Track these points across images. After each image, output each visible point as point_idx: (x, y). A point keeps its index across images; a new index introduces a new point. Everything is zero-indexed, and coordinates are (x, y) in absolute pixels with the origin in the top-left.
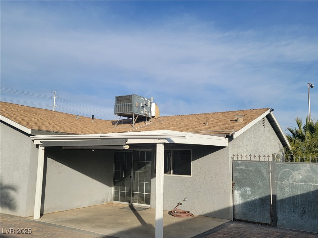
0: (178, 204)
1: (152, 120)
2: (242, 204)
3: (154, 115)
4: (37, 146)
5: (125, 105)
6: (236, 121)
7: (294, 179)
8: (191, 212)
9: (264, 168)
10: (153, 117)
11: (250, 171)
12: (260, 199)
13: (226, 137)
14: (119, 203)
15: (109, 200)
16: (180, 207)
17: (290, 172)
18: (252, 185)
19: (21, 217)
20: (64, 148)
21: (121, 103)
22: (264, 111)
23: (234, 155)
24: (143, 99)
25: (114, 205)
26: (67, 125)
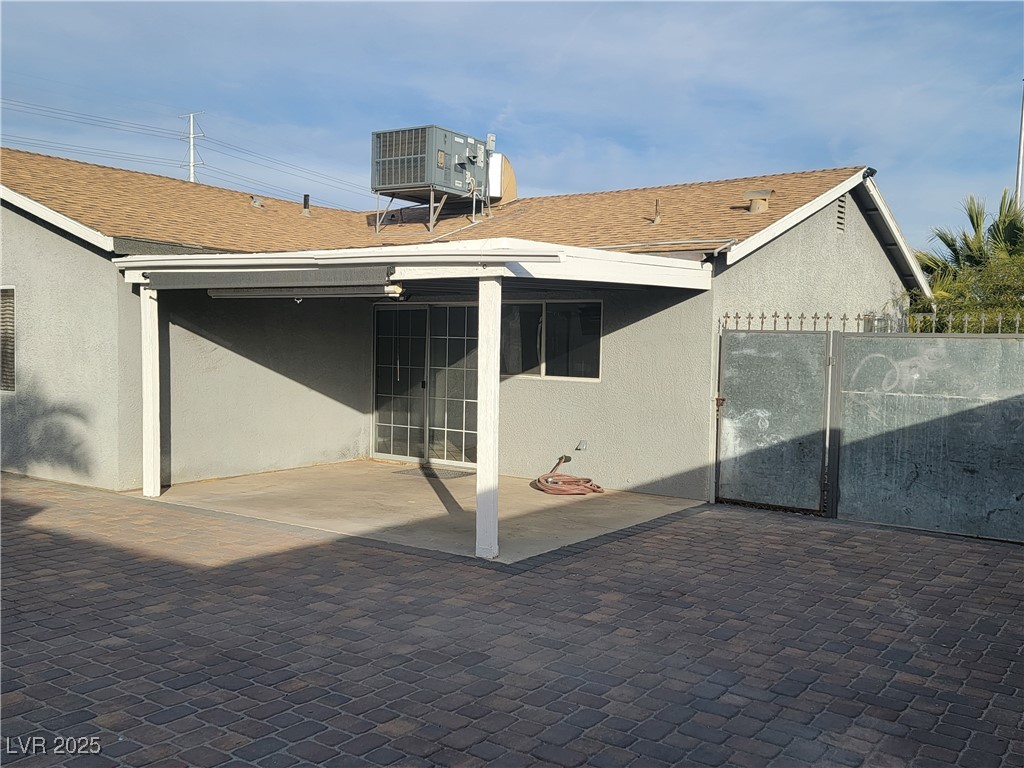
0: (561, 459)
1: (490, 211)
2: (742, 457)
3: (498, 195)
4: (136, 288)
5: (403, 161)
6: (748, 209)
7: (896, 384)
8: (594, 482)
9: (812, 353)
10: (495, 200)
11: (772, 361)
12: (793, 441)
13: (705, 261)
14: (393, 459)
15: (362, 450)
16: (564, 469)
17: (888, 361)
18: (773, 403)
19: (107, 491)
20: (212, 295)
21: (390, 156)
22: (842, 174)
23: (727, 316)
24: (462, 141)
25: (378, 465)
26: (224, 225)
